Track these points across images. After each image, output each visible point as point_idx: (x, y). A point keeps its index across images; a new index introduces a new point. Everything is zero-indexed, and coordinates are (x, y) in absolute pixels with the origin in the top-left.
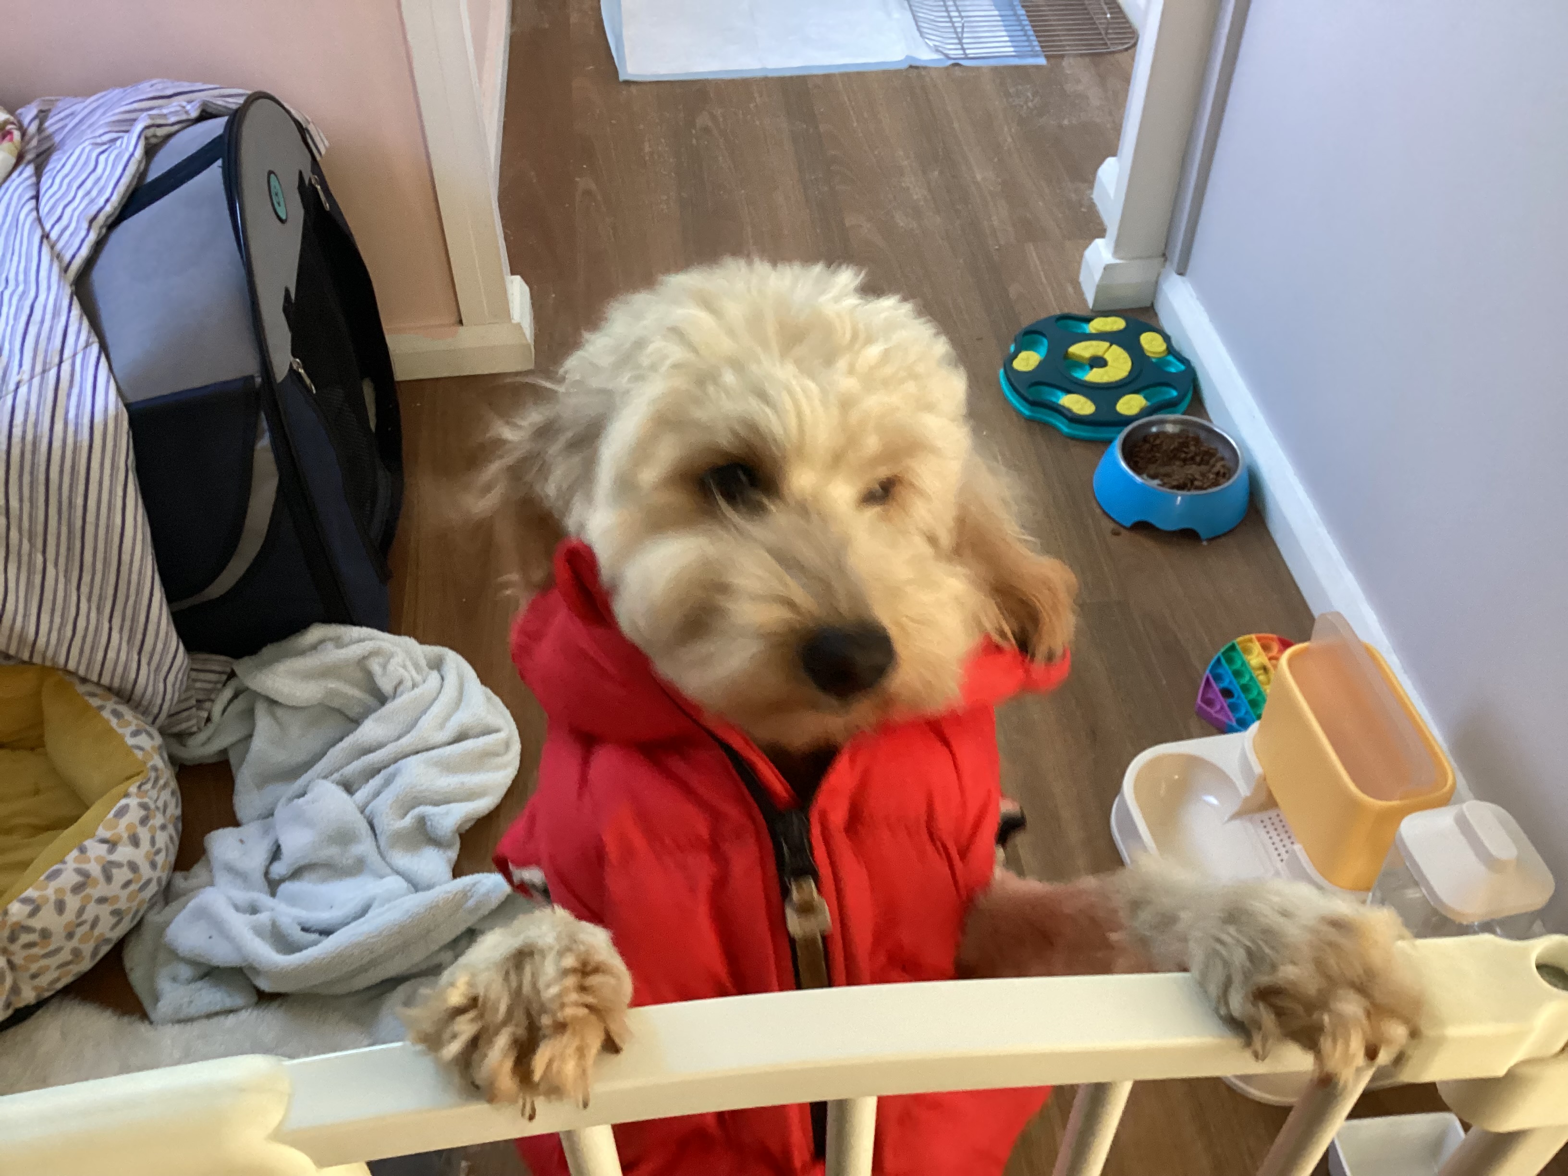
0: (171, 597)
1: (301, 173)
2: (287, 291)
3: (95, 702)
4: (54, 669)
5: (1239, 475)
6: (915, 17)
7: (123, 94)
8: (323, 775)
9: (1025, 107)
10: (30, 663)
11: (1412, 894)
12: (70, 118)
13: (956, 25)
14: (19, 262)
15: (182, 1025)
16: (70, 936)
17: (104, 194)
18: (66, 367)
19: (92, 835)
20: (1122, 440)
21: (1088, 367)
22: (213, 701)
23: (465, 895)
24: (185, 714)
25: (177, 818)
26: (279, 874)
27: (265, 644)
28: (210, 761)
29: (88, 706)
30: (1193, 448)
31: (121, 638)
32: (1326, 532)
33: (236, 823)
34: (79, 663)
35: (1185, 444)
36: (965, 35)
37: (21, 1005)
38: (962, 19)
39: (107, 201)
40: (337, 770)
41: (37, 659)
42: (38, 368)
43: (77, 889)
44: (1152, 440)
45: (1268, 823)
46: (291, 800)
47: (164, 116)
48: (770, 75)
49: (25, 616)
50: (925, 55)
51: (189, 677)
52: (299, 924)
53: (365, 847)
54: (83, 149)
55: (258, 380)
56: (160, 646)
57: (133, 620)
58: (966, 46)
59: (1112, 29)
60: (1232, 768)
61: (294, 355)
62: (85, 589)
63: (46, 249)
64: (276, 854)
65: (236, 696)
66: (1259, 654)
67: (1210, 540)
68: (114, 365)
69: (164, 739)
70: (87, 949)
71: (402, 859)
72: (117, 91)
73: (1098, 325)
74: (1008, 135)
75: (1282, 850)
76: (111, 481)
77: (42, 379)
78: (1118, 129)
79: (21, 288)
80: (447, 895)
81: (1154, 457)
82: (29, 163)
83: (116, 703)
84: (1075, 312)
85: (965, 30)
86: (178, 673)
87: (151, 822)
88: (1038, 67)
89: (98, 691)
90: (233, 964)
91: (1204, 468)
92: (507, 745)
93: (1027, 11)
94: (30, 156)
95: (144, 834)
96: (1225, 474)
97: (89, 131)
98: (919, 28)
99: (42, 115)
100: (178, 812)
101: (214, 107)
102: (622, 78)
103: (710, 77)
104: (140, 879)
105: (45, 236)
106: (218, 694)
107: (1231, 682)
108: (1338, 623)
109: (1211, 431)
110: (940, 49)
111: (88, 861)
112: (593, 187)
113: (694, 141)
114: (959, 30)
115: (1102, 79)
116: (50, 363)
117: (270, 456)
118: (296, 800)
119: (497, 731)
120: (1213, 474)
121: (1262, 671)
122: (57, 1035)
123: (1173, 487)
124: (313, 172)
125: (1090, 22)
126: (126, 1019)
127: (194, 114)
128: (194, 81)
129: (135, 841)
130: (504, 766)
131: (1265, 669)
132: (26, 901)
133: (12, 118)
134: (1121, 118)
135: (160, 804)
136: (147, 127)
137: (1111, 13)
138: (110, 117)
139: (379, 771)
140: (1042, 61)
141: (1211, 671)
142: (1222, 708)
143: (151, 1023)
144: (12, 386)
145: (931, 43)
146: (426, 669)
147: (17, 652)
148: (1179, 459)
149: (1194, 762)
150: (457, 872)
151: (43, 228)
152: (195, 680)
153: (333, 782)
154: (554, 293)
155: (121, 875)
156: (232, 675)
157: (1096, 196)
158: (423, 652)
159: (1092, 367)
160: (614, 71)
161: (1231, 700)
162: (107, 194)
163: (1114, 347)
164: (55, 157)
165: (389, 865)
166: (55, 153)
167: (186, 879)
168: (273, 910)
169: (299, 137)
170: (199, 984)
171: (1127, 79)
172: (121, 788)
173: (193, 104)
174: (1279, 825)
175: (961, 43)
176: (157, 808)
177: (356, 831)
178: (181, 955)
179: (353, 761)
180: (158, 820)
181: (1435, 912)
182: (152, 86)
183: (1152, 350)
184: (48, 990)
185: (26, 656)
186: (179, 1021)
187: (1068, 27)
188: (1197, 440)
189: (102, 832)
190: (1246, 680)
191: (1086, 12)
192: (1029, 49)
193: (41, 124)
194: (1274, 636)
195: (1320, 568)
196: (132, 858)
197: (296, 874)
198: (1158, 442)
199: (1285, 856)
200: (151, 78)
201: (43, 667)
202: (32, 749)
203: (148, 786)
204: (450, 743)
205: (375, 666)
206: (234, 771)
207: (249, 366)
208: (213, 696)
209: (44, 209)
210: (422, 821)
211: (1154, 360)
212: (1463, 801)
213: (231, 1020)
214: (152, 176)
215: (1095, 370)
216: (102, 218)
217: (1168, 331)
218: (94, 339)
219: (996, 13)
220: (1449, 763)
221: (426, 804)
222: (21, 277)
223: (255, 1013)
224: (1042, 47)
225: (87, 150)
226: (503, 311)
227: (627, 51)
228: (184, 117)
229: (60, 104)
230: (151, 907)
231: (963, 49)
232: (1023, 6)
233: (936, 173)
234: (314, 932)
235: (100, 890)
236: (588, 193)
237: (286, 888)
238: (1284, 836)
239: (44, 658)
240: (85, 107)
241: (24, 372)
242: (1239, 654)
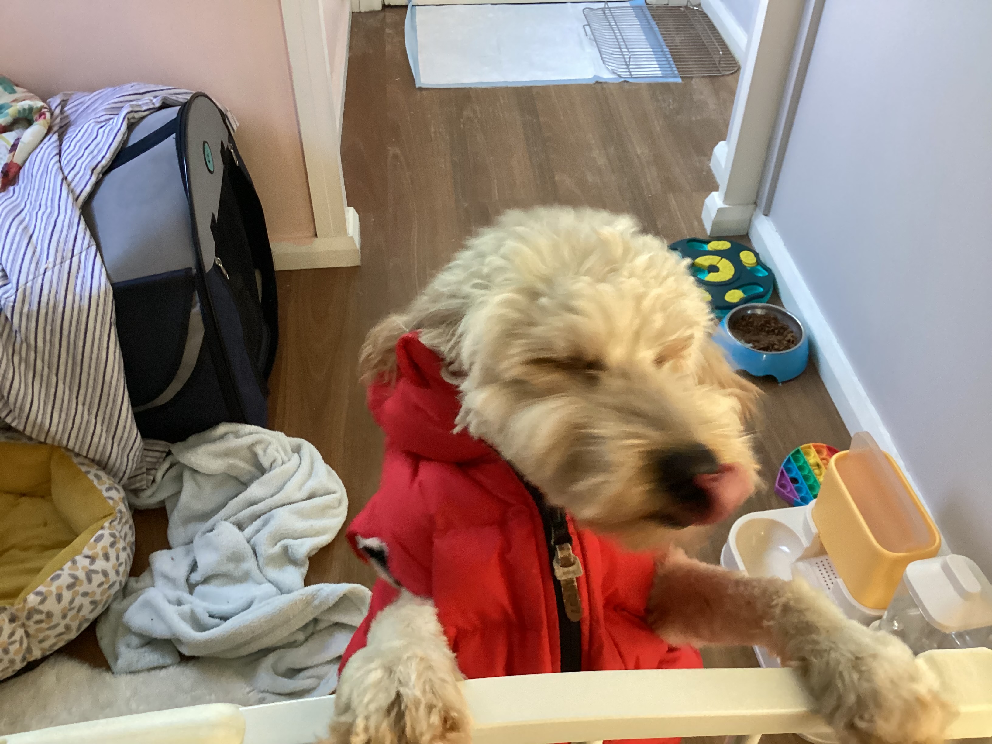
0: (134, 403)
1: (222, 143)
2: (213, 216)
3: (84, 469)
4: (60, 447)
5: (803, 342)
6: (600, 52)
7: (114, 92)
8: (224, 518)
9: (668, 108)
10: (45, 443)
11: (913, 612)
12: (81, 105)
13: (626, 56)
14: (48, 194)
15: (132, 675)
16: (64, 616)
17: (101, 153)
18: (75, 259)
19: (80, 553)
20: (728, 318)
21: (707, 272)
22: (156, 469)
23: (313, 597)
24: (139, 478)
25: (133, 543)
26: (195, 580)
27: (190, 435)
28: (154, 507)
29: (80, 471)
30: (773, 324)
31: (102, 430)
32: (857, 380)
33: (169, 547)
34: (75, 444)
35: (768, 322)
36: (631, 63)
37: (32, 659)
38: (629, 53)
39: (103, 157)
40: (234, 515)
41: (49, 441)
42: (59, 261)
43: (70, 587)
44: (747, 319)
45: (820, 564)
46: (204, 533)
47: (139, 106)
48: (509, 86)
49: (43, 414)
50: (606, 75)
51: (142, 454)
52: (208, 613)
53: (250, 564)
54: (90, 125)
55: (194, 271)
56: (126, 435)
57: (110, 418)
58: (631, 70)
59: (723, 61)
60: (799, 530)
61: (217, 256)
62: (81, 398)
63: (65, 187)
64: (194, 567)
65: (171, 466)
66: (814, 457)
67: (783, 383)
68: (105, 260)
69: (126, 494)
70: (74, 625)
71: (273, 573)
72: (109, 89)
73: (713, 245)
74: (657, 126)
75: (829, 582)
76: (101, 332)
77: (61, 266)
78: (727, 124)
79: (49, 210)
80: (302, 597)
81: (749, 329)
82: (55, 132)
83: (97, 469)
84: (700, 237)
85: (631, 60)
86: (136, 452)
87: (117, 545)
88: (676, 84)
89: (86, 461)
90: (166, 637)
91: (780, 337)
92: (340, 502)
93: (670, 49)
94: (56, 128)
95: (112, 553)
96: (794, 342)
97: (93, 114)
98: (602, 58)
99: (63, 103)
100: (133, 539)
101: (170, 100)
102: (417, 86)
103: (472, 86)
104: (109, 581)
105: (65, 178)
106: (160, 466)
107: (797, 473)
108: (866, 439)
109: (784, 314)
110: (616, 72)
111: (77, 569)
112: (398, 151)
113: (462, 126)
114: (628, 60)
115: (716, 93)
116: (66, 258)
117: (200, 318)
118: (207, 534)
119: (334, 493)
120: (786, 341)
121: (816, 467)
122: (54, 679)
123: (760, 349)
124: (230, 142)
125: (709, 56)
126: (97, 671)
127: (157, 105)
128: (157, 84)
129: (107, 557)
130: (338, 516)
131: (818, 465)
132: (38, 594)
133: (45, 105)
134: (729, 117)
135: (123, 534)
136: (129, 113)
137: (722, 51)
138: (105, 106)
139: (259, 516)
140: (679, 80)
141: (784, 466)
142: (791, 490)
143: (113, 673)
144: (42, 271)
145: (610, 68)
146: (290, 452)
147: (38, 436)
148: (764, 331)
149: (774, 524)
150: (307, 582)
151: (63, 173)
152: (147, 456)
153: (231, 523)
154: (374, 218)
155: (97, 579)
156: (169, 453)
157: (712, 164)
158: (289, 442)
159: (709, 272)
160: (413, 81)
161: (796, 485)
162: (103, 154)
163: (723, 259)
164: (71, 129)
165: (264, 576)
166: (72, 127)
167: (137, 582)
168: (191, 603)
169: (222, 121)
170: (143, 650)
171: (733, 93)
172: (100, 523)
173: (157, 98)
174: (827, 566)
175: (628, 68)
176: (121, 537)
177: (245, 555)
178: (133, 630)
179: (243, 510)
180: (121, 544)
181: (928, 624)
182: (132, 86)
183: (747, 262)
184: (49, 651)
185: (42, 440)
186: (131, 673)
187: (695, 60)
188: (776, 319)
189: (87, 551)
190: (806, 472)
191: (706, 50)
192: (671, 72)
193: (63, 108)
194: (824, 445)
195: (853, 403)
196: (104, 568)
197: (206, 580)
198: (751, 320)
199: (831, 586)
200: (130, 82)
201: (52, 446)
202: (43, 497)
203: (115, 523)
204: (304, 500)
205: (259, 450)
206: (168, 516)
207: (189, 262)
208: (157, 467)
209: (64, 162)
210: (286, 549)
211: (749, 269)
212: (946, 555)
213: (163, 672)
214: (131, 143)
215: (711, 274)
216: (99, 169)
217: (757, 250)
218: (93, 243)
219: (651, 50)
220: (937, 531)
221: (289, 538)
222: (49, 203)
223: (178, 669)
224: (679, 71)
225: (92, 126)
226: (342, 228)
227: (421, 68)
228: (152, 106)
229: (74, 97)
230: (115, 598)
231: (630, 72)
232: (667, 46)
233: (613, 148)
234: (217, 618)
235: (84, 587)
236: (395, 156)
237: (199, 589)
238: (830, 573)
239: (54, 439)
240: (91, 98)
241: (49, 263)
242: (803, 456)
